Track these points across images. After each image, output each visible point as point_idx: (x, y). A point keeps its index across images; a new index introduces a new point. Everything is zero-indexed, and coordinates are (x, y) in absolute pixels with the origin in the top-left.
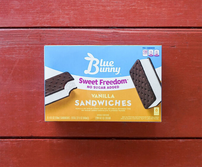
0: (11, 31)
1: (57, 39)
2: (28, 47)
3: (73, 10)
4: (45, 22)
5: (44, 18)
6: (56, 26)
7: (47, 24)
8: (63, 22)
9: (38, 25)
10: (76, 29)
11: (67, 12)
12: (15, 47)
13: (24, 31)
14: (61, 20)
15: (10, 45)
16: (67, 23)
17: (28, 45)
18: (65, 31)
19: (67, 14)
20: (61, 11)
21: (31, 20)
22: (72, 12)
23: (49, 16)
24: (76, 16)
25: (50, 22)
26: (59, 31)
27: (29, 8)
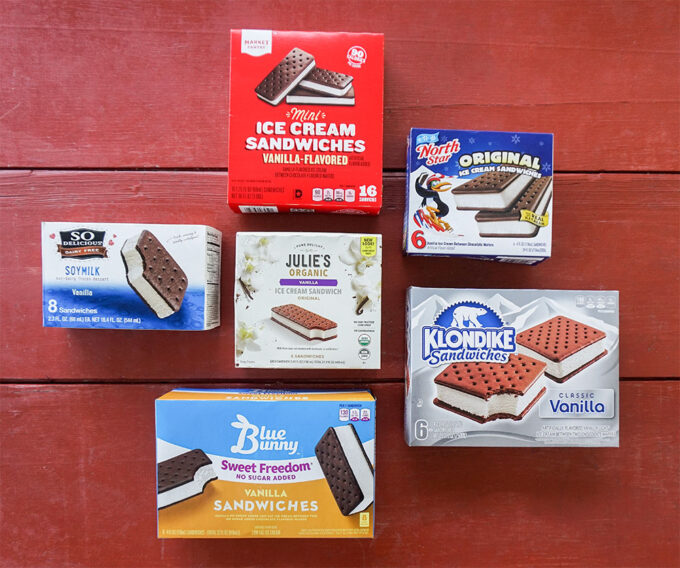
0: (79, 175)
1: (169, 191)
2: (114, 206)
3: (200, 135)
4: (145, 160)
5: (143, 150)
6: (168, 165)
7: (151, 162)
8: (181, 159)
9: (133, 165)
10: (206, 173)
11: (188, 140)
12: (89, 206)
13: (106, 175)
14: (179, 154)
15: (79, 201)
16: (188, 161)
17: (112, 203)
18: (185, 176)
19: (189, 144)
20: (176, 137)
21: (118, 154)
22: (198, 140)
23: (153, 147)
24: (206, 148)
25: (155, 158)
26: (174, 176)
27: (115, 132)
